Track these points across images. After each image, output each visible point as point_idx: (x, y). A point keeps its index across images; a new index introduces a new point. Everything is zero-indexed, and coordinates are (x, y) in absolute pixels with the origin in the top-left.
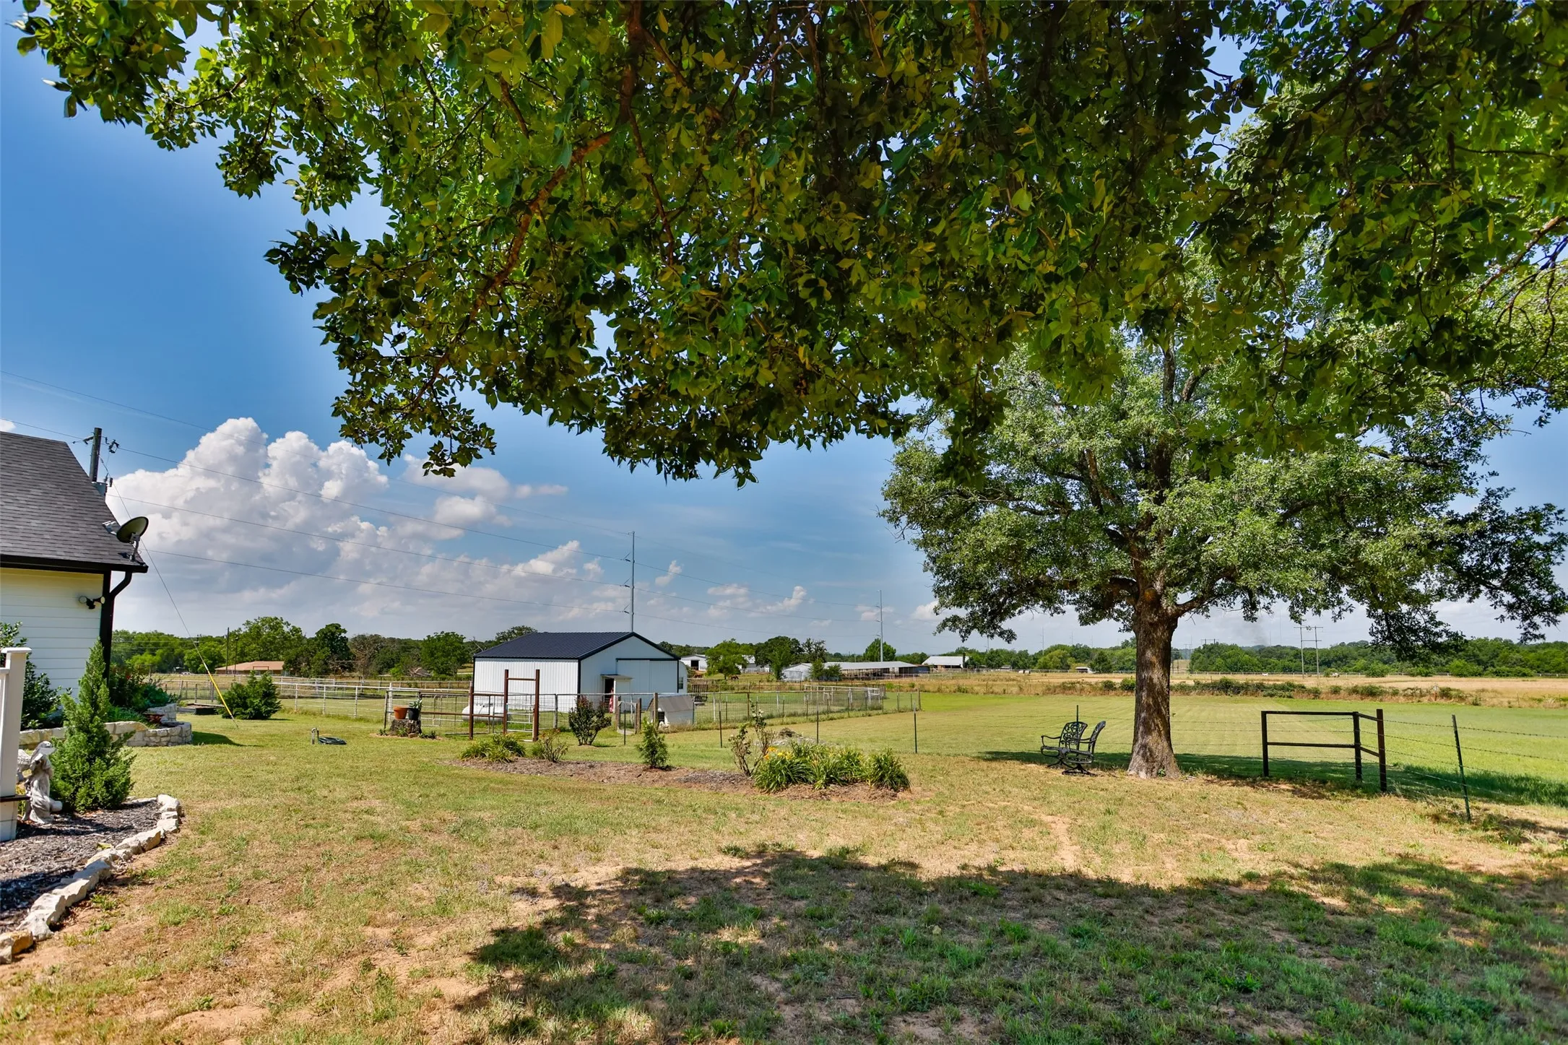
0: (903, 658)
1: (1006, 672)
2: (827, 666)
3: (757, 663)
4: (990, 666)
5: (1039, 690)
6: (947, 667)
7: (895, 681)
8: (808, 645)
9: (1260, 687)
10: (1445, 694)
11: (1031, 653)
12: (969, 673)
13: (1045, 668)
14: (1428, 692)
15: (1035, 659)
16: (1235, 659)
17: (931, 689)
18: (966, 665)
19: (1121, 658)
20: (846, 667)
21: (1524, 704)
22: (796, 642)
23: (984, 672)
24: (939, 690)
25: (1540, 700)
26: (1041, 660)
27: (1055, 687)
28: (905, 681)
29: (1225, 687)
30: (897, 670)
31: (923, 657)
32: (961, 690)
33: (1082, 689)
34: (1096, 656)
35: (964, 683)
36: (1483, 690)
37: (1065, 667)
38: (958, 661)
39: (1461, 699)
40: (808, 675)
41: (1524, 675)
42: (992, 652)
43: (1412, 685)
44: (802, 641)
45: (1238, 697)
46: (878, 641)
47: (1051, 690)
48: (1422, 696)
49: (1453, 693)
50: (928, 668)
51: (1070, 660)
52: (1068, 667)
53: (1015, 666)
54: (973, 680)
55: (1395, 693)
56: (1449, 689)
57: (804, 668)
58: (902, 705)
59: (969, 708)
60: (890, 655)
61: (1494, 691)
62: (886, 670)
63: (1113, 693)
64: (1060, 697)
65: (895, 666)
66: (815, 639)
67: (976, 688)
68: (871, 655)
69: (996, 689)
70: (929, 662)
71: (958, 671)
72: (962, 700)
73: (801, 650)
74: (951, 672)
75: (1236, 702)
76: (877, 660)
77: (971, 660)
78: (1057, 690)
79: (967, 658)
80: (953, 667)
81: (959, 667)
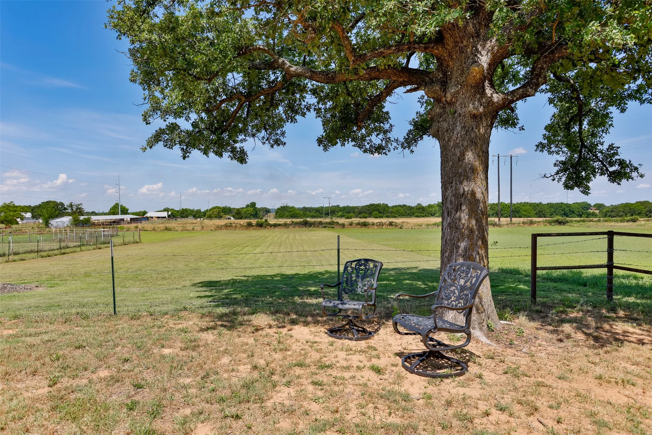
0: (133, 214)
1: (190, 220)
2: (82, 218)
3: (33, 217)
4: (182, 217)
5: (213, 228)
6: (158, 217)
7: (126, 226)
8: (71, 206)
9: (320, 223)
10: (391, 224)
11: (202, 210)
12: (171, 220)
13: (210, 217)
14: (385, 223)
15: (205, 213)
16: (293, 212)
17: (149, 229)
18: (169, 216)
19: (245, 212)
20: (94, 218)
22: (62, 204)
23: (179, 220)
24: (154, 230)
25: (421, 226)
26: (208, 213)
27: (222, 226)
28: (133, 225)
30: (129, 219)
31: (145, 213)
32: (167, 229)
33: (236, 227)
34: (234, 212)
35: (168, 225)
36: (404, 222)
37: (220, 217)
38: (165, 214)
39: (396, 226)
40: (69, 223)
41: (395, 217)
42: (183, 209)
43: (379, 221)
44: (67, 203)
45: (311, 228)
46: (117, 204)
47: (219, 228)
48: (383, 225)
49: (393, 223)
50: (147, 218)
51: (222, 214)
52: (221, 217)
53: (195, 217)
54: (173, 224)
55: (373, 224)
56: (392, 222)
57: (66, 220)
58: (127, 240)
59: (173, 240)
60: (125, 211)
61: (407, 222)
62: (123, 220)
63: (252, 228)
64: (225, 231)
65: (127, 217)
66: (76, 202)
67: (177, 228)
68: (114, 211)
69: (188, 228)
70: (148, 215)
71: (165, 219)
72: (168, 235)
73: (65, 209)
74: (160, 220)
75: (311, 231)
76: (118, 214)
77: (172, 213)
78: (223, 227)
79: (170, 213)
80: (162, 217)
81: (165, 217)
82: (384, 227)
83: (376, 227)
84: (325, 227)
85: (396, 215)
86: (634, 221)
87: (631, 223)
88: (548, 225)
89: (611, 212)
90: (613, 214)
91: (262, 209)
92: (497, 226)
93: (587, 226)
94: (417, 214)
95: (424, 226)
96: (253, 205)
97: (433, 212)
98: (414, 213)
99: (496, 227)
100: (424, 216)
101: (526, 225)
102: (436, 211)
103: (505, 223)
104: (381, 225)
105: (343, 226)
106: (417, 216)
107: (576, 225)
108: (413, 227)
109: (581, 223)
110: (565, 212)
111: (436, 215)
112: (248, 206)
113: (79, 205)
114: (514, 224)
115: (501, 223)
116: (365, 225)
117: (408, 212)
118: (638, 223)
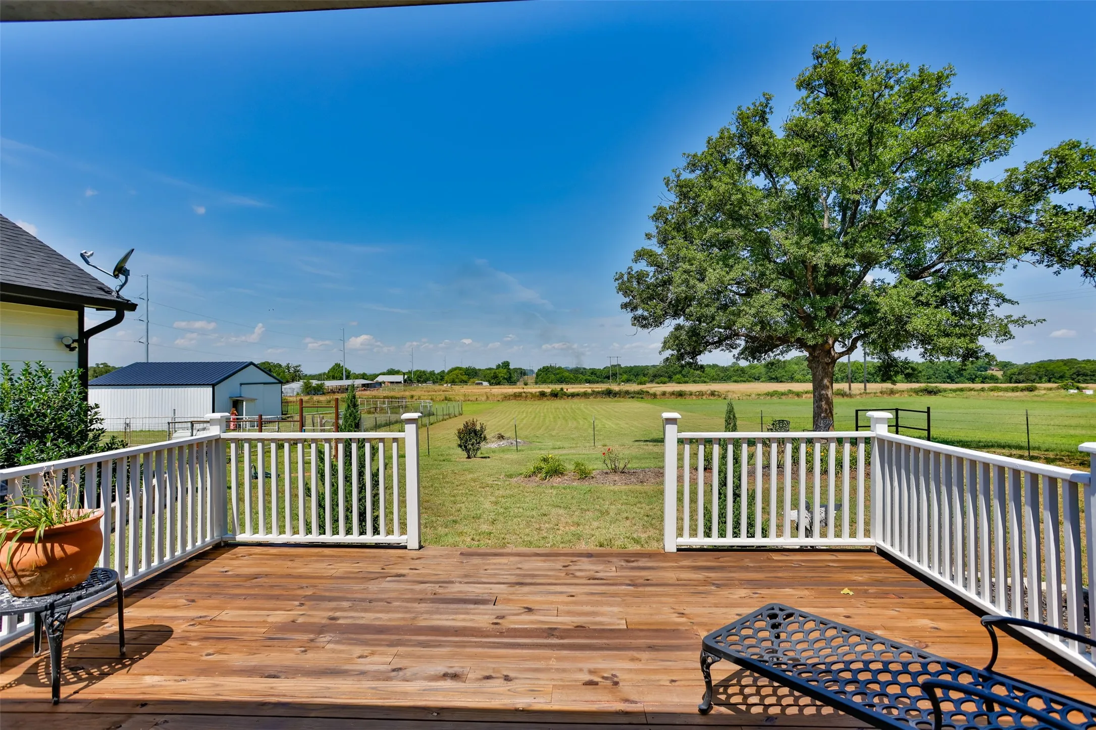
0: (360, 377)
1: (433, 386)
2: (312, 383)
4: (420, 382)
6: (392, 383)
7: (364, 394)
8: (288, 367)
9: (627, 393)
10: (713, 394)
12: (407, 387)
15: (442, 377)
18: (405, 381)
20: (325, 384)
21: (744, 398)
23: (417, 386)
25: (750, 395)
26: (448, 377)
28: (370, 394)
29: (609, 393)
30: (360, 385)
31: (373, 376)
35: (403, 393)
36: (729, 391)
39: (719, 396)
40: (300, 391)
41: (705, 382)
44: (284, 364)
45: (616, 399)
48: (703, 395)
49: (716, 393)
50: (380, 384)
52: (466, 382)
54: (409, 391)
55: (691, 394)
57: (295, 386)
60: (350, 375)
62: (353, 386)
63: (545, 399)
65: (356, 382)
66: (293, 363)
68: (336, 375)
70: (378, 379)
71: (403, 385)
74: (398, 386)
76: (342, 378)
77: (408, 377)
78: (511, 398)
79: (406, 377)
80: (397, 383)
81: (401, 382)
82: (704, 397)
83: (694, 397)
84: (633, 397)
85: (706, 380)
86: (1031, 390)
87: (1026, 393)
88: (914, 395)
89: (1019, 374)
90: (1021, 377)
91: (516, 370)
92: (847, 396)
93: (965, 396)
94: (735, 378)
95: (753, 396)
96: (506, 365)
97: (757, 375)
98: (731, 377)
99: (845, 397)
100: (744, 381)
101: (885, 395)
102: (760, 373)
103: (858, 392)
104: (701, 394)
105: (654, 396)
106: (735, 381)
107: (950, 395)
108: (741, 398)
109: (958, 393)
110: (950, 375)
111: (761, 380)
112: (498, 367)
113: (297, 367)
114: (869, 393)
115: (853, 392)
116: (681, 394)
117: (722, 375)
118: (1036, 393)
